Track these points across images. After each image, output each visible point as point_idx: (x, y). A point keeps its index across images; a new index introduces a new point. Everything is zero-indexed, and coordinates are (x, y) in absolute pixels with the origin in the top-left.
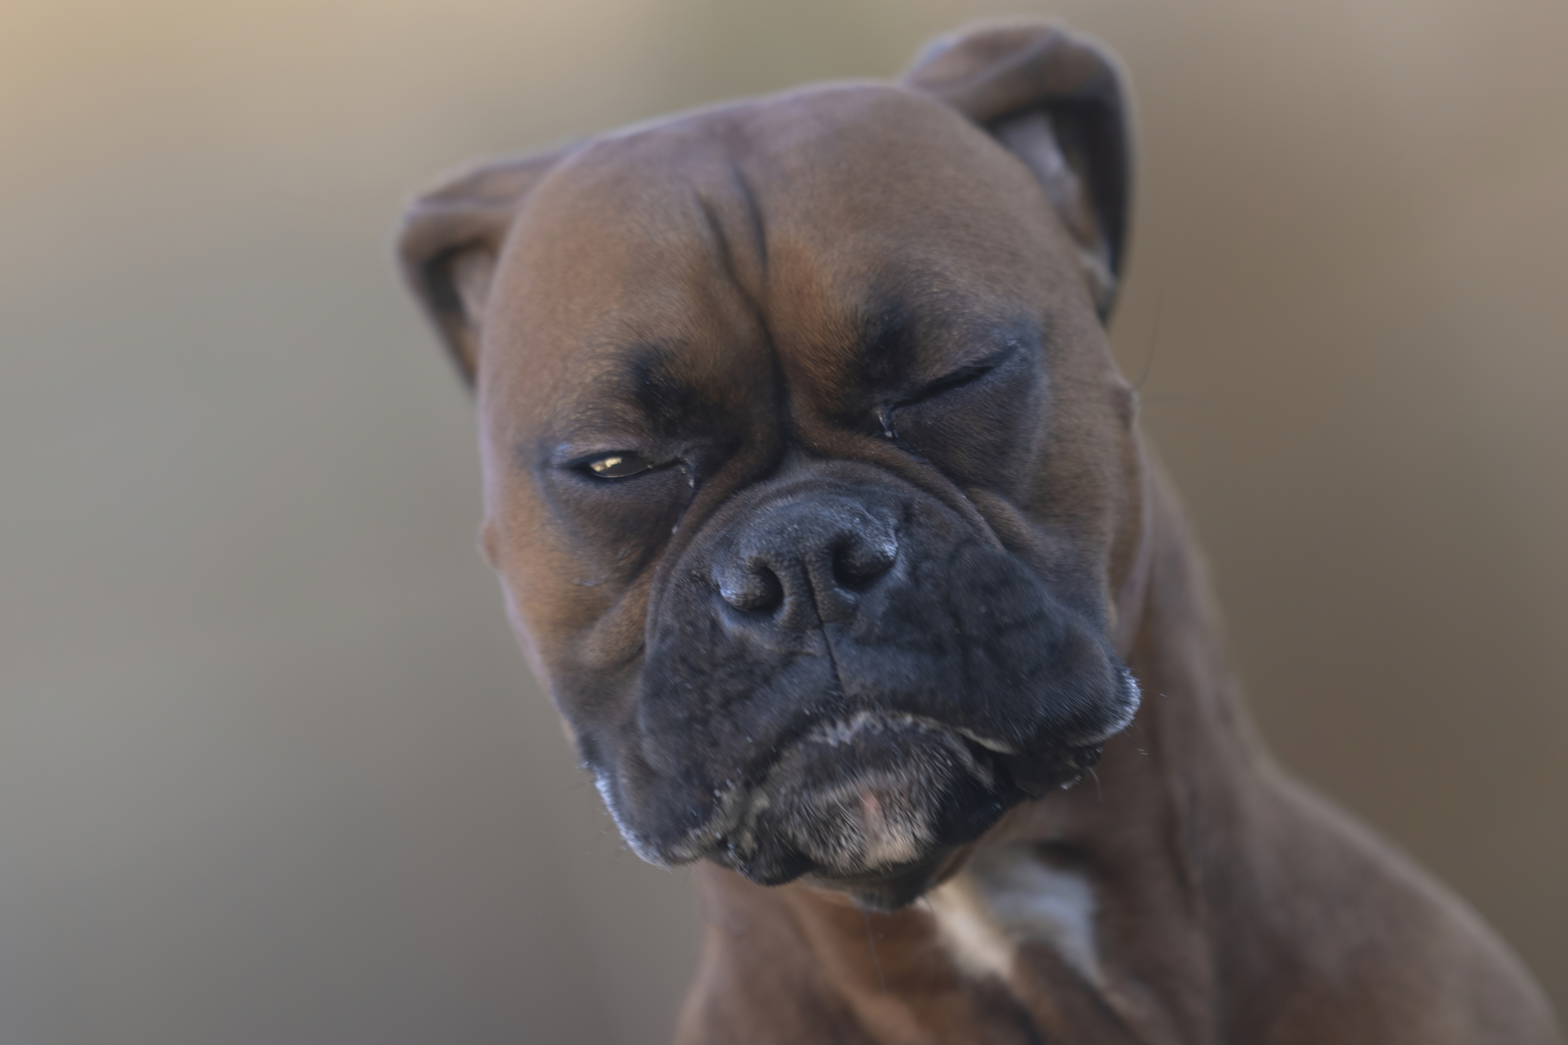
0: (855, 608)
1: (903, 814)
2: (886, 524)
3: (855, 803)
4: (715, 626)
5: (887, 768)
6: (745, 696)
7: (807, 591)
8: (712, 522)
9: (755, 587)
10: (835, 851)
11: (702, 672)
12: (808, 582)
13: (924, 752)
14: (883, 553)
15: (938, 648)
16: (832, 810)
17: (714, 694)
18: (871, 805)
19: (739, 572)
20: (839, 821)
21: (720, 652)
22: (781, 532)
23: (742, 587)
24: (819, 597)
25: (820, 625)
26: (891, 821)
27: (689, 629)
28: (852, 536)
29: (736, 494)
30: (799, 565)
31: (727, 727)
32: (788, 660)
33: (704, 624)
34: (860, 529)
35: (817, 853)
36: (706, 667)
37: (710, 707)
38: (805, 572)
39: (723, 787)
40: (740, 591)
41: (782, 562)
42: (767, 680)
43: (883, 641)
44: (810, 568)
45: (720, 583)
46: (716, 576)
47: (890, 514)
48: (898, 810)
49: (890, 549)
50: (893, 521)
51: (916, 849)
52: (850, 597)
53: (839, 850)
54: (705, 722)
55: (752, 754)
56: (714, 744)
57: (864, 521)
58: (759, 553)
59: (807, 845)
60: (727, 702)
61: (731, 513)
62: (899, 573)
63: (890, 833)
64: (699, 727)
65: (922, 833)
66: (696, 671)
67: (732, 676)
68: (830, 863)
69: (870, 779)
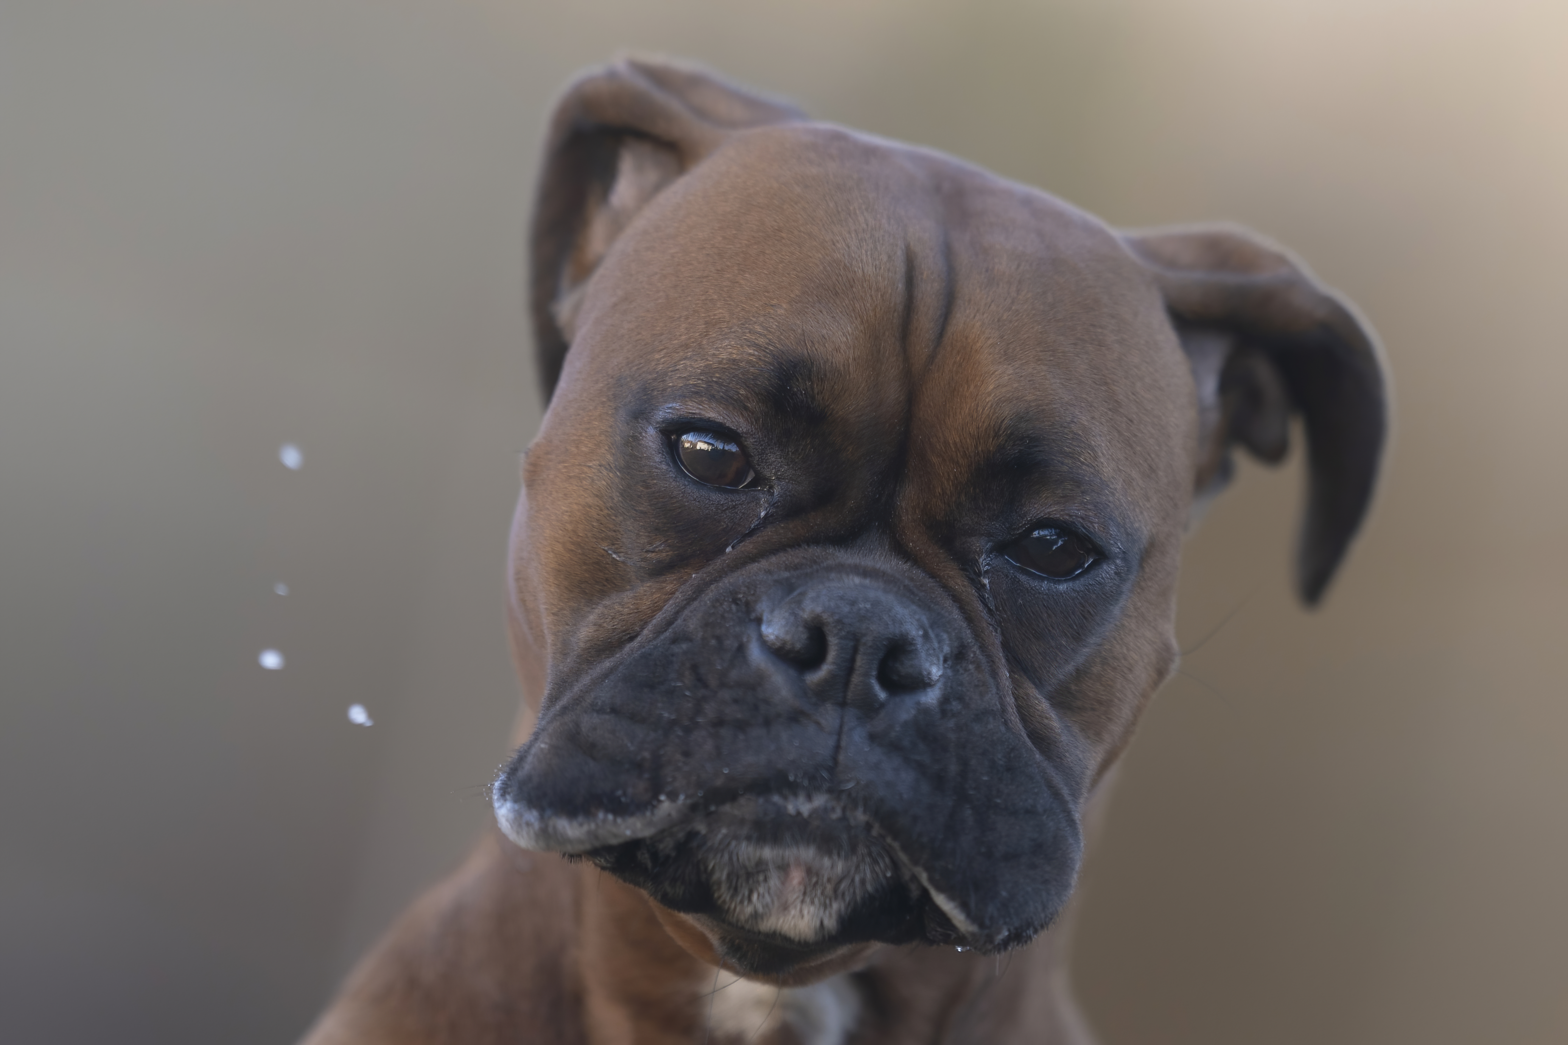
0: (882, 705)
1: (822, 899)
2: (941, 649)
3: (784, 868)
4: (741, 649)
5: (829, 853)
6: (741, 726)
7: (848, 667)
8: (773, 559)
9: (798, 639)
10: (742, 902)
11: (706, 686)
12: (853, 660)
13: (870, 854)
14: (929, 674)
15: (939, 781)
16: (761, 867)
17: (710, 710)
18: (797, 876)
19: (792, 618)
20: (761, 878)
21: (734, 675)
22: (853, 603)
23: (787, 633)
24: (856, 679)
25: (843, 704)
26: (808, 900)
27: (713, 642)
28: (911, 644)
29: (808, 545)
30: (854, 641)
31: (709, 746)
32: (795, 717)
33: (730, 643)
34: (919, 641)
35: (723, 894)
36: (713, 682)
37: (700, 720)
38: (855, 650)
39: (673, 796)
40: (782, 635)
41: (840, 630)
42: (767, 723)
43: (894, 747)
44: (862, 649)
45: (765, 618)
46: (763, 607)
47: (947, 642)
48: (819, 892)
49: (936, 671)
50: (946, 649)
51: (816, 933)
52: (882, 695)
53: (746, 903)
54: (688, 730)
55: (719, 782)
56: (687, 754)
57: (926, 636)
58: (824, 612)
59: (719, 883)
60: (719, 723)
61: (796, 561)
62: (931, 697)
63: (801, 911)
64: (680, 733)
65: (831, 923)
66: (701, 681)
67: (736, 701)
68: (729, 908)
69: (808, 853)
